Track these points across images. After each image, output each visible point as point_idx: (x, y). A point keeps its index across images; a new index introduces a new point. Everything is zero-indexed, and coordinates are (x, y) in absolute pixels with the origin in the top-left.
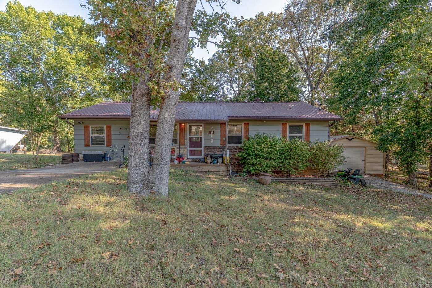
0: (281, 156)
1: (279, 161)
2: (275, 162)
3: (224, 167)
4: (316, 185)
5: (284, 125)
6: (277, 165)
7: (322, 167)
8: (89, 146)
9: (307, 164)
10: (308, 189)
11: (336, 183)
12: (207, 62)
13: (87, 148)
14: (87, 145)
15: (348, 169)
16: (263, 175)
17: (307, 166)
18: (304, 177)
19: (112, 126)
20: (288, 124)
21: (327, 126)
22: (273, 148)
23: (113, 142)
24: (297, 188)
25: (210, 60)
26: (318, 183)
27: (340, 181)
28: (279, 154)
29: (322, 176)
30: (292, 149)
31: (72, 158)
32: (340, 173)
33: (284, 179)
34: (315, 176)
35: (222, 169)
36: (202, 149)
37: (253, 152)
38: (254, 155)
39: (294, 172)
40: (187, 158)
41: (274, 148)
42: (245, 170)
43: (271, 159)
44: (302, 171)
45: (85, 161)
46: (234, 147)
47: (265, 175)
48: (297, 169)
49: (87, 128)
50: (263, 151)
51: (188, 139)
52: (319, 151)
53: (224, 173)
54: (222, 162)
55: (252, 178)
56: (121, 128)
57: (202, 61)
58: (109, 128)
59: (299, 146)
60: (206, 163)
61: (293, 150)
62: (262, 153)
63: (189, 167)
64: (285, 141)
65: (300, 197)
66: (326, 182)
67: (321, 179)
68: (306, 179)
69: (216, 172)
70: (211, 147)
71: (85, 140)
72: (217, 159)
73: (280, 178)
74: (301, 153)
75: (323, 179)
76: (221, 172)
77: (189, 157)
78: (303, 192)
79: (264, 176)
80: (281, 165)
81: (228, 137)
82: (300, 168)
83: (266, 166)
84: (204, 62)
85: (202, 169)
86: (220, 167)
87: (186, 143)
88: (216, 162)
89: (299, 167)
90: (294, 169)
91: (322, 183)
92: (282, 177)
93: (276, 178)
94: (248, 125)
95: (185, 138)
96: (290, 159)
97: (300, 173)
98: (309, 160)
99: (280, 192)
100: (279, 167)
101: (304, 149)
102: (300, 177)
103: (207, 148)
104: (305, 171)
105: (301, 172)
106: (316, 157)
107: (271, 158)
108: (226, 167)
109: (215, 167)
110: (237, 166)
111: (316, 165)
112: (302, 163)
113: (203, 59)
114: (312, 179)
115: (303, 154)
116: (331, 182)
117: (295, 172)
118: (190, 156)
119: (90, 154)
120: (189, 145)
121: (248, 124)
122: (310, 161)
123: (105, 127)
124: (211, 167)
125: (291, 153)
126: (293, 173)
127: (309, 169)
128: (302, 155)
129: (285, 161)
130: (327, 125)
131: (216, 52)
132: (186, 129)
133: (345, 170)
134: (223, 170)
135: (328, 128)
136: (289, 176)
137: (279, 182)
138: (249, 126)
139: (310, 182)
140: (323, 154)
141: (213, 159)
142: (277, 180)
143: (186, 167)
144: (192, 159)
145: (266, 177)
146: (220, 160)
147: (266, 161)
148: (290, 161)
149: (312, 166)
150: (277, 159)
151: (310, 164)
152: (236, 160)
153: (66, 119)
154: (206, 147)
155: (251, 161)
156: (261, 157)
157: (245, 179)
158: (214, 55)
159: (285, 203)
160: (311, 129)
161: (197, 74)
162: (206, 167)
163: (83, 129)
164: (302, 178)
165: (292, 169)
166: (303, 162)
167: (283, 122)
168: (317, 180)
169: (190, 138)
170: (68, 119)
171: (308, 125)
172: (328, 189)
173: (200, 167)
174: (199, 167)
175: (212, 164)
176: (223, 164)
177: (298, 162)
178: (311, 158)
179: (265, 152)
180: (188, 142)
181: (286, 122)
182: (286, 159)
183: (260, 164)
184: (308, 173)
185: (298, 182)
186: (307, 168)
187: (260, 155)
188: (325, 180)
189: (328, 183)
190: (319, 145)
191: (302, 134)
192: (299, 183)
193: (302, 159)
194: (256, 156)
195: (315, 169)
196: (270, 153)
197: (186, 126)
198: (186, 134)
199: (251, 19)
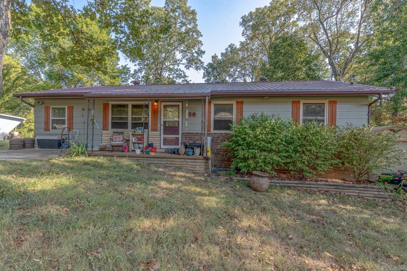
0: (288, 147)
1: (284, 154)
2: (277, 156)
3: (202, 161)
4: (349, 196)
5: (296, 104)
6: (280, 160)
7: (359, 167)
8: (48, 130)
9: (333, 162)
10: (334, 203)
11: (386, 194)
12: (220, 57)
13: (47, 132)
14: (47, 129)
15: (399, 171)
16: (256, 175)
17: (332, 165)
18: (327, 181)
19: (75, 107)
20: (302, 102)
21: (366, 105)
22: (274, 134)
23: (75, 126)
24: (314, 200)
25: (222, 54)
26: (353, 193)
27: (392, 192)
28: (284, 143)
29: (359, 182)
30: (305, 138)
31: (23, 143)
32: (385, 177)
33: (293, 183)
34: (346, 180)
35: (199, 164)
36: (180, 136)
37: (244, 139)
38: (245, 145)
39: (310, 173)
40: (160, 148)
41: (277, 134)
42: (233, 167)
43: (270, 151)
44: (323, 171)
45: (39, 148)
46: (222, 134)
47: (259, 176)
48: (315, 169)
49: (47, 109)
50: (259, 139)
51: (162, 123)
52: (353, 141)
53: (202, 169)
54: (200, 155)
55: (242, 179)
56: (83, 109)
57: (215, 56)
58: (71, 109)
59: (318, 132)
60: (179, 154)
61: (308, 138)
62: (257, 141)
63: (154, 159)
64: (297, 126)
65: (318, 221)
66: (365, 192)
67: (357, 186)
68: (330, 185)
69: (190, 168)
70: (190, 133)
71: (45, 123)
72: (193, 149)
73: (287, 181)
74: (323, 144)
75: (361, 186)
76: (198, 168)
77: (162, 147)
78: (326, 211)
79: (257, 178)
80: (288, 160)
81: (215, 121)
82: (321, 167)
83: (264, 162)
84: (217, 57)
85: (171, 162)
86: (197, 161)
87: (159, 128)
88: (191, 153)
89: (318, 165)
90: (311, 168)
91: (358, 193)
92: (290, 180)
93: (280, 181)
94: (243, 104)
95: (159, 122)
96: (304, 152)
97: (320, 175)
98: (334, 155)
99: (281, 208)
100: (284, 163)
101: (327, 137)
102: (321, 181)
103: (186, 135)
104: (328, 172)
105: (321, 172)
106: (348, 150)
107: (271, 149)
108: (205, 161)
109: (189, 160)
110: (226, 161)
111: (348, 163)
112: (323, 159)
113: (215, 54)
114: (340, 186)
115: (325, 144)
116: (376, 193)
117: (312, 174)
118: (164, 145)
119: (44, 139)
120: (162, 131)
121: (242, 102)
122: (338, 156)
123: (66, 107)
124: (184, 160)
125: (304, 142)
126: (308, 174)
127: (336, 169)
128: (323, 146)
129: (294, 155)
130: (366, 103)
131: (229, 46)
132: (159, 110)
133: (393, 174)
134: (200, 166)
135: (367, 108)
136: (302, 178)
137: (285, 186)
138: (244, 106)
139: (338, 190)
140: (361, 145)
141: (187, 150)
142: (282, 184)
143: (150, 159)
144: (166, 149)
145: (260, 179)
146: (197, 151)
147: (263, 153)
148: (303, 155)
149: (340, 165)
150: (282, 152)
151: (337, 161)
152: (225, 152)
153: (21, 97)
154: (183, 133)
155: (241, 154)
156: (256, 148)
157: (231, 180)
158: (227, 49)
159: (283, 239)
160: (338, 110)
161: (210, 70)
162: (177, 160)
163: (44, 110)
164: (323, 183)
165: (307, 168)
166: (325, 158)
167: (294, 100)
168: (349, 187)
169: (165, 122)
170: (23, 97)
171: (333, 103)
172: (371, 205)
173: (169, 160)
174: (167, 160)
175: (185, 156)
176: (201, 157)
177: (317, 158)
178: (339, 152)
179: (263, 140)
180: (162, 127)
181: (299, 100)
182: (296, 151)
183: (254, 157)
184: (333, 175)
185: (316, 190)
186: (331, 167)
187: (254, 144)
188: (364, 187)
189: (370, 194)
190: (353, 131)
191: (323, 116)
192: (319, 191)
193: (324, 153)
194: (249, 145)
195: (346, 169)
196: (270, 142)
197: (159, 106)
198: (159, 116)
199: (265, 7)
